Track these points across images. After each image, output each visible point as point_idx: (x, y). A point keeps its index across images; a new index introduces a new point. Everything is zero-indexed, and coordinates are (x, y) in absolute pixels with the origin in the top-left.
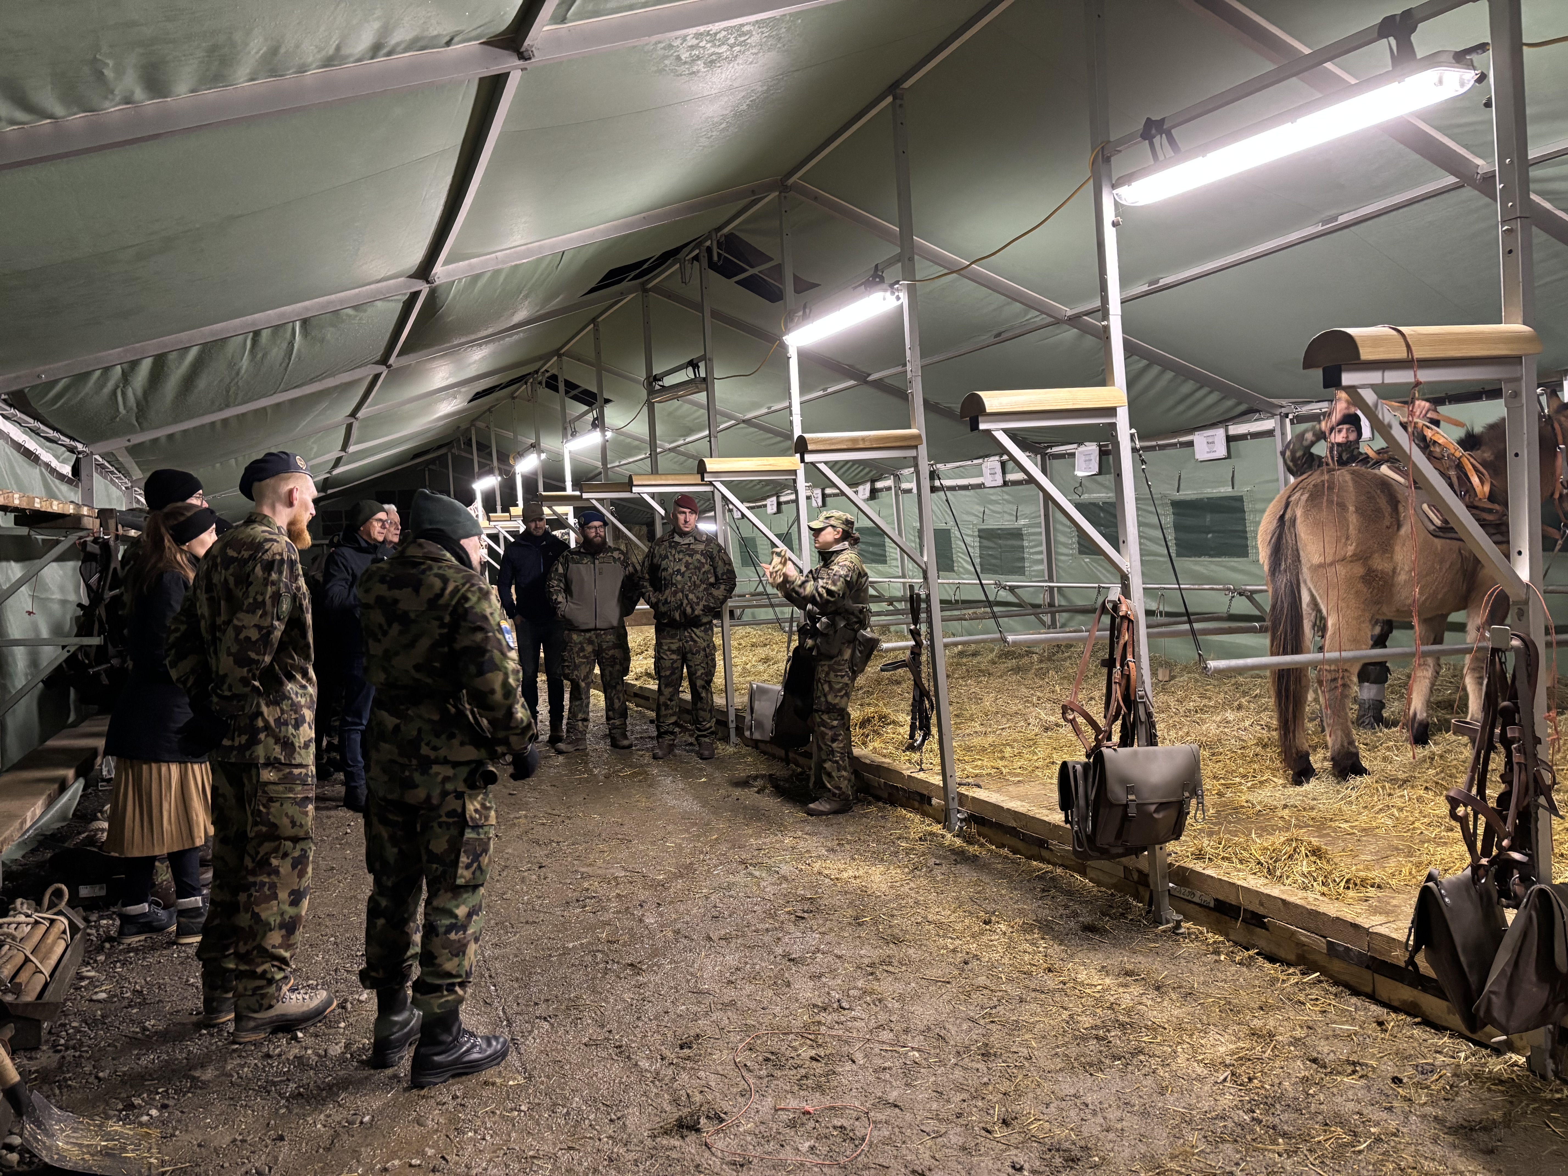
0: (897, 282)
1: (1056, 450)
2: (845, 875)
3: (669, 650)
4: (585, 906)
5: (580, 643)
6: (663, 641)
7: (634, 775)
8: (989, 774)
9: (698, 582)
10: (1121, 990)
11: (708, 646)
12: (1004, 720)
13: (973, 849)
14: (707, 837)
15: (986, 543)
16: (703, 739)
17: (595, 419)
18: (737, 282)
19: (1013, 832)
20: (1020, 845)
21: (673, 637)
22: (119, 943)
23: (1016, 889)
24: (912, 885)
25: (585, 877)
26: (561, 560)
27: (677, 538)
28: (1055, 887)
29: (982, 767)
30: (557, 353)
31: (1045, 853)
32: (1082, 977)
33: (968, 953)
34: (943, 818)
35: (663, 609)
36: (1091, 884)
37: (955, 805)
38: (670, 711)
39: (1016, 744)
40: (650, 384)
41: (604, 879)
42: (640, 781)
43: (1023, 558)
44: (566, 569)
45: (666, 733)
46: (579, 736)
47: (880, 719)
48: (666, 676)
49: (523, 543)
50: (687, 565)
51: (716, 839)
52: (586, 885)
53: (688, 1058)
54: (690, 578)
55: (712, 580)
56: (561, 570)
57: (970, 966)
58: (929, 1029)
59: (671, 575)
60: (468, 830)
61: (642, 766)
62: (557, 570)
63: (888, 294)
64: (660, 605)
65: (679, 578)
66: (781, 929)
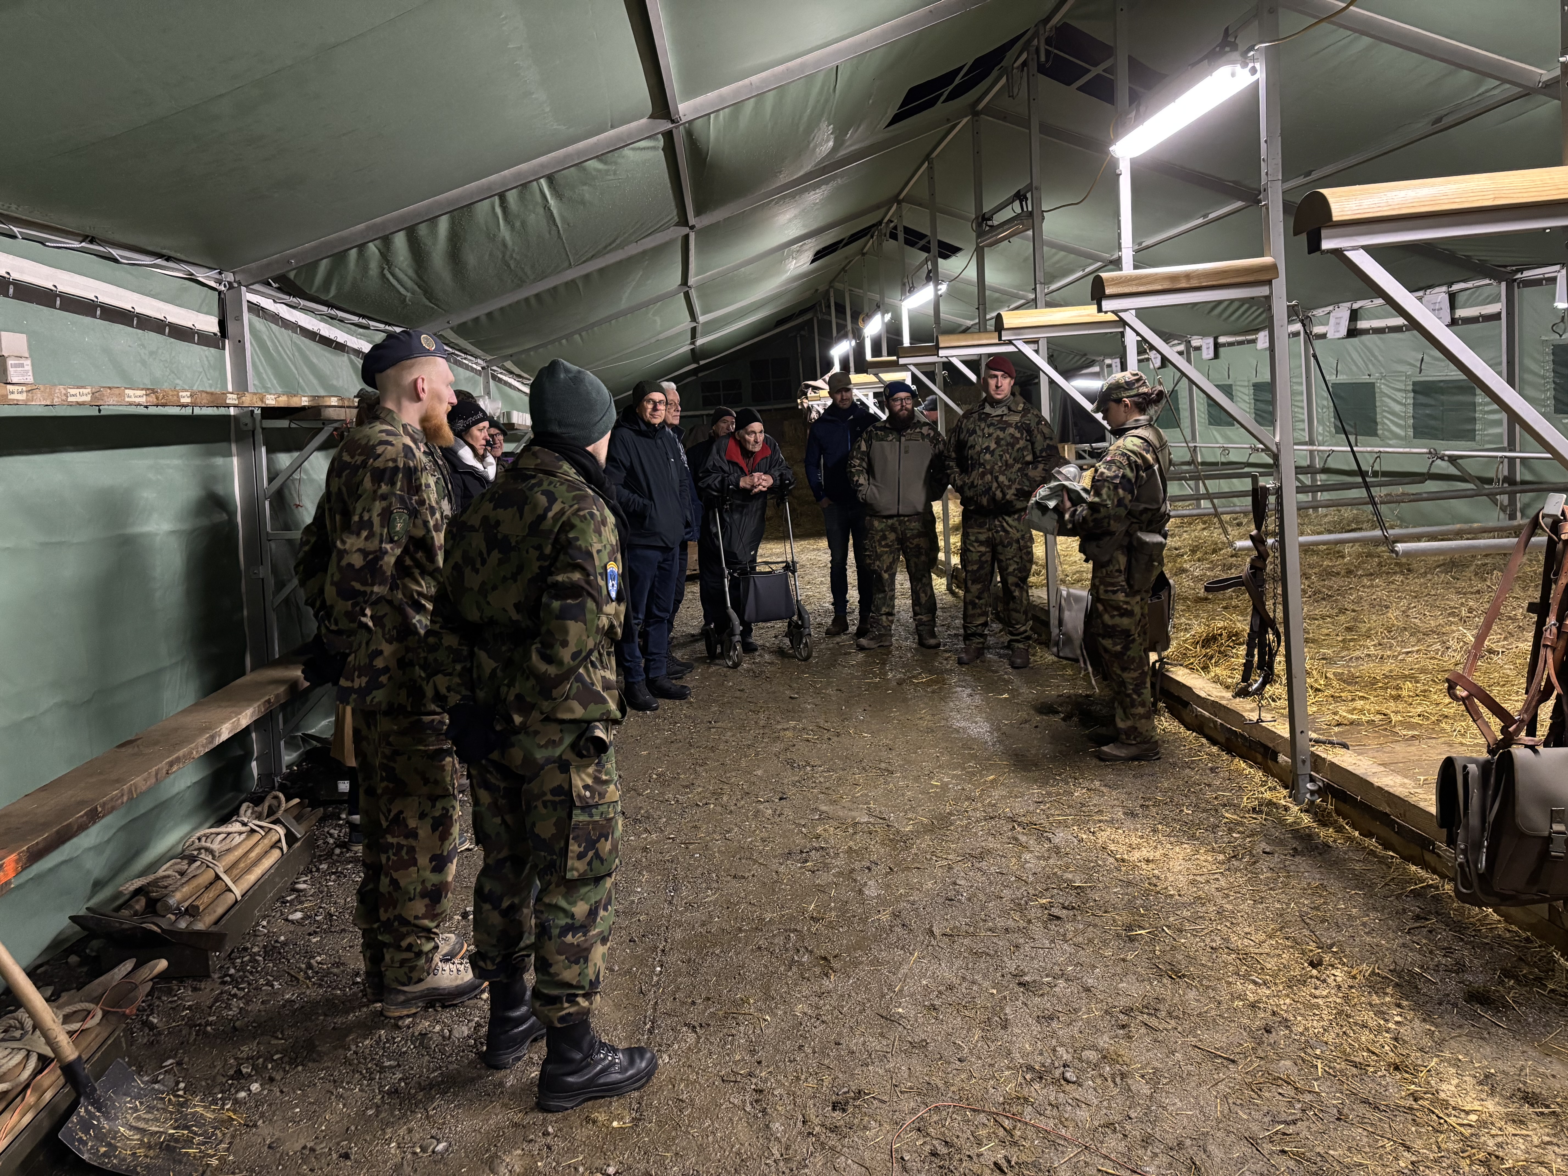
0: (1252, 48)
1: (1528, 274)
2: (1136, 855)
3: (977, 541)
4: (806, 861)
5: (882, 530)
6: (970, 530)
7: (929, 683)
8: (1371, 722)
9: (1011, 461)
10: (1510, 1129)
11: (1023, 537)
12: (1413, 640)
13: (1326, 834)
14: (982, 776)
15: (1422, 399)
16: (1017, 645)
17: (930, 272)
18: (1079, 89)
19: (1384, 818)
20: (1395, 839)
21: (981, 526)
22: (349, 850)
23: (1375, 909)
24: (1223, 882)
25: (824, 817)
26: (865, 435)
27: (988, 409)
28: (1437, 914)
29: (1361, 711)
30: (896, 199)
31: (1428, 857)
32: (1447, 1090)
33: (1274, 1013)
34: (1290, 782)
35: (969, 493)
36: (1496, 917)
37: (1307, 769)
38: (979, 611)
39: (1422, 677)
40: (979, 225)
41: (842, 824)
42: (933, 692)
43: (1475, 419)
44: (869, 446)
45: (974, 635)
46: (883, 631)
47: (1229, 637)
48: (973, 571)
49: (829, 418)
50: (998, 441)
51: (992, 782)
52: (819, 830)
53: (834, 1129)
54: (1001, 456)
55: (1029, 458)
56: (864, 448)
57: (1273, 1037)
58: (1180, 1144)
59: (979, 453)
60: (576, 812)
61: (942, 672)
62: (859, 447)
63: (1238, 67)
64: (966, 489)
65: (988, 456)
66: (1023, 931)
